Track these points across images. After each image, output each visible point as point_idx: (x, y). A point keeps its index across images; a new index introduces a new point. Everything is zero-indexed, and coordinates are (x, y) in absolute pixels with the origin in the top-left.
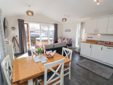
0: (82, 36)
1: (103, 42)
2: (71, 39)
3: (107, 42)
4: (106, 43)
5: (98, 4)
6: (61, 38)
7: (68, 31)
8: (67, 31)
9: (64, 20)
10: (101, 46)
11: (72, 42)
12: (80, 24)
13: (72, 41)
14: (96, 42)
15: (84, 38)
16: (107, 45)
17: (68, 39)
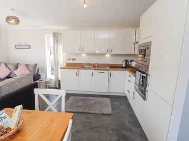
0: (58, 57)
1: (91, 64)
2: (36, 65)
3: (95, 64)
4: (94, 67)
5: (85, 6)
6: (6, 64)
7: (25, 47)
8: (20, 47)
9: (13, 21)
10: (90, 71)
11: (40, 71)
12: (52, 35)
13: (38, 69)
14: (82, 66)
15: (62, 60)
16: (95, 69)
17: (27, 66)
